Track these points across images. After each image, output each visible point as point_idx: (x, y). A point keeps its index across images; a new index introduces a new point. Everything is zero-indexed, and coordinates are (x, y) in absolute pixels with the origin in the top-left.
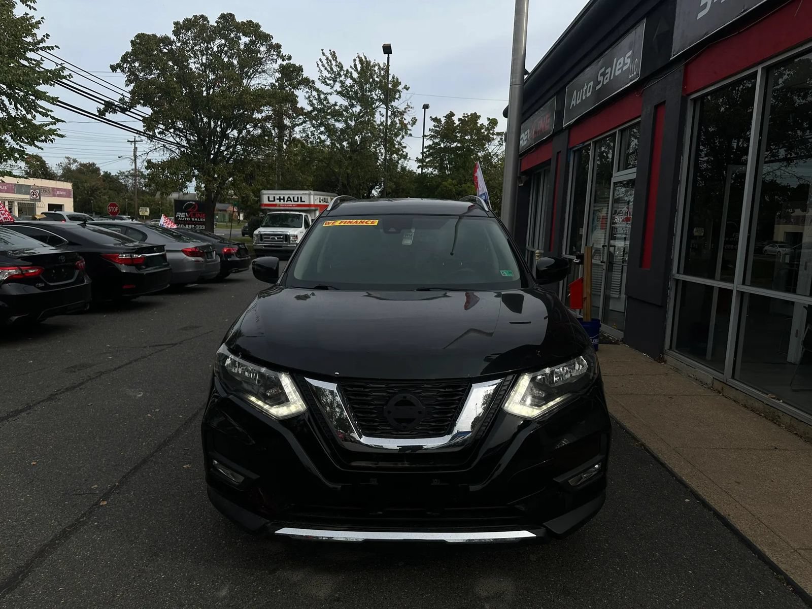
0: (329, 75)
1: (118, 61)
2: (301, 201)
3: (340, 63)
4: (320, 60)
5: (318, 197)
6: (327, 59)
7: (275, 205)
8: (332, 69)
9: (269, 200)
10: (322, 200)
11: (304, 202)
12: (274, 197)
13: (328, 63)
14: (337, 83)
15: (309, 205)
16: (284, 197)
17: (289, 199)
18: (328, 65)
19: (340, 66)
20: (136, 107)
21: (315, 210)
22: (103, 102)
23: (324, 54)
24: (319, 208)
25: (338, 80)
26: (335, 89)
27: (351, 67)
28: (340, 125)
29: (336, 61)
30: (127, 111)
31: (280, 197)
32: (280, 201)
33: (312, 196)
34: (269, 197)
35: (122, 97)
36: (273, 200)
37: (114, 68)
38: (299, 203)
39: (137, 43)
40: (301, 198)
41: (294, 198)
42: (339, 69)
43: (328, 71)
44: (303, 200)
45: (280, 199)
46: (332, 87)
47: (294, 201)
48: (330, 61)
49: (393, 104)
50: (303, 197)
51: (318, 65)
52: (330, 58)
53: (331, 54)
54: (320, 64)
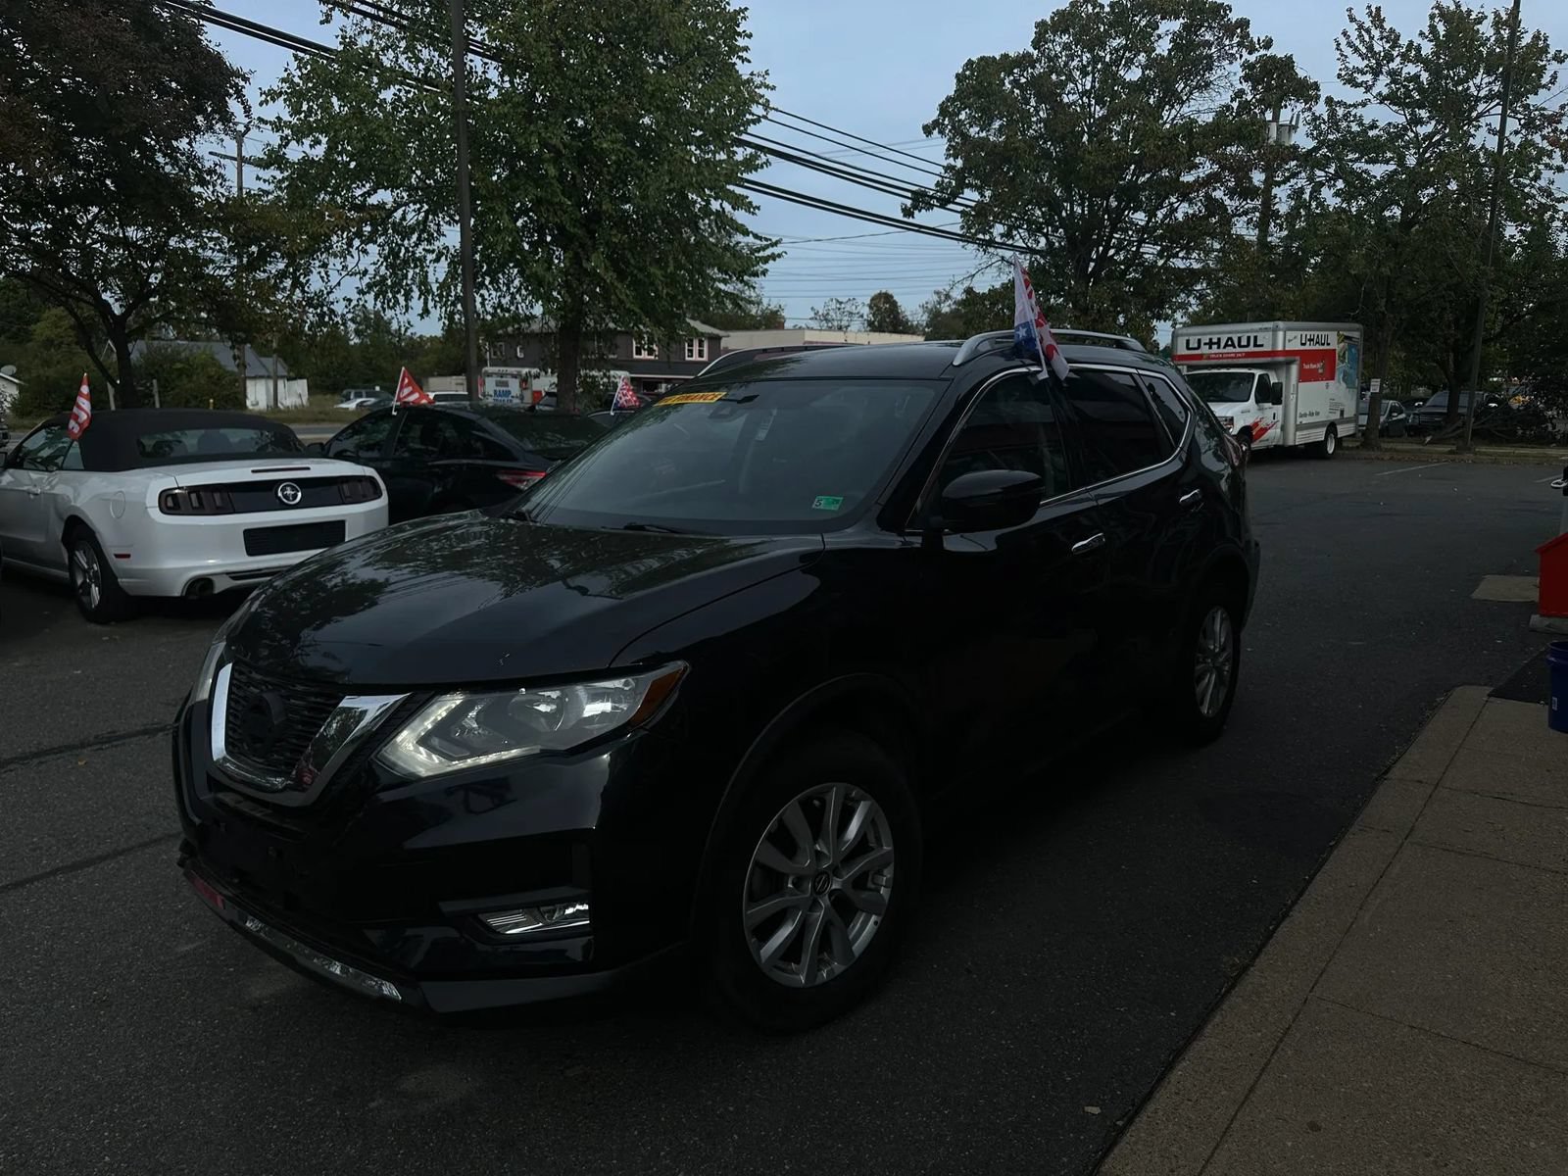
0: (1362, 64)
1: (935, 115)
2: (1255, 345)
3: (1392, 31)
4: (1345, 33)
5: (1294, 333)
6: (1361, 27)
7: (1200, 356)
8: (1370, 48)
9: (1188, 348)
10: (1310, 340)
11: (1262, 346)
12: (1199, 341)
13: (1360, 36)
14: (1381, 77)
15: (1273, 353)
16: (1219, 339)
17: (1230, 343)
18: (1363, 41)
19: (1393, 38)
20: (963, 193)
21: (1289, 363)
22: (909, 195)
23: (1352, 19)
24: (1298, 358)
25: (1385, 69)
26: (1375, 91)
27: (1421, 34)
28: (1378, 171)
29: (1382, 27)
30: (950, 202)
31: (1211, 339)
32: (1210, 348)
33: (1280, 334)
34: (1188, 342)
35: (940, 179)
36: (1196, 346)
37: (928, 130)
38: (1251, 348)
39: (966, 77)
40: (1256, 338)
41: (1239, 339)
42: (1387, 46)
43: (1360, 55)
44: (1258, 343)
45: (1210, 344)
46: (1368, 89)
47: (1240, 346)
48: (1368, 31)
49: (1532, 100)
50: (1260, 336)
51: (1338, 45)
52: (1368, 24)
53: (1370, 14)
54: (1343, 41)
